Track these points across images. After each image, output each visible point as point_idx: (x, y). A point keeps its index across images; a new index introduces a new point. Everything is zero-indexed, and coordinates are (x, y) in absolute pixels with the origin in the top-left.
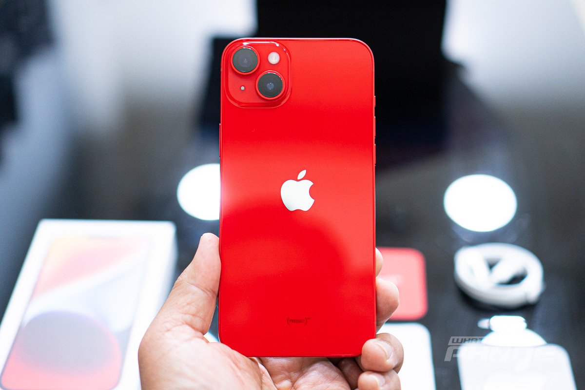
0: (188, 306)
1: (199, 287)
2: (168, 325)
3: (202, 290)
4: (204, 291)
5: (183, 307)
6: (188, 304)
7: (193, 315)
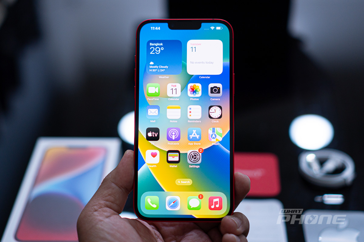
0: (109, 196)
1: (117, 185)
2: (96, 207)
3: (119, 187)
4: (120, 188)
5: (106, 196)
6: (109, 195)
7: (112, 202)
